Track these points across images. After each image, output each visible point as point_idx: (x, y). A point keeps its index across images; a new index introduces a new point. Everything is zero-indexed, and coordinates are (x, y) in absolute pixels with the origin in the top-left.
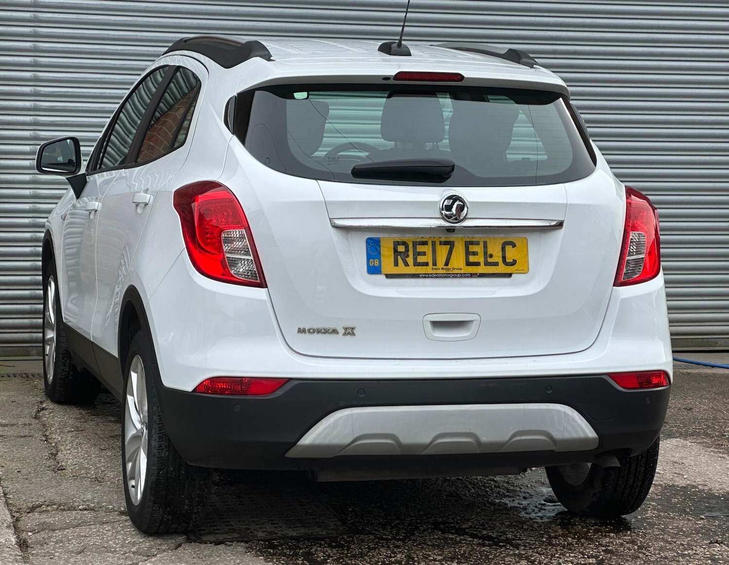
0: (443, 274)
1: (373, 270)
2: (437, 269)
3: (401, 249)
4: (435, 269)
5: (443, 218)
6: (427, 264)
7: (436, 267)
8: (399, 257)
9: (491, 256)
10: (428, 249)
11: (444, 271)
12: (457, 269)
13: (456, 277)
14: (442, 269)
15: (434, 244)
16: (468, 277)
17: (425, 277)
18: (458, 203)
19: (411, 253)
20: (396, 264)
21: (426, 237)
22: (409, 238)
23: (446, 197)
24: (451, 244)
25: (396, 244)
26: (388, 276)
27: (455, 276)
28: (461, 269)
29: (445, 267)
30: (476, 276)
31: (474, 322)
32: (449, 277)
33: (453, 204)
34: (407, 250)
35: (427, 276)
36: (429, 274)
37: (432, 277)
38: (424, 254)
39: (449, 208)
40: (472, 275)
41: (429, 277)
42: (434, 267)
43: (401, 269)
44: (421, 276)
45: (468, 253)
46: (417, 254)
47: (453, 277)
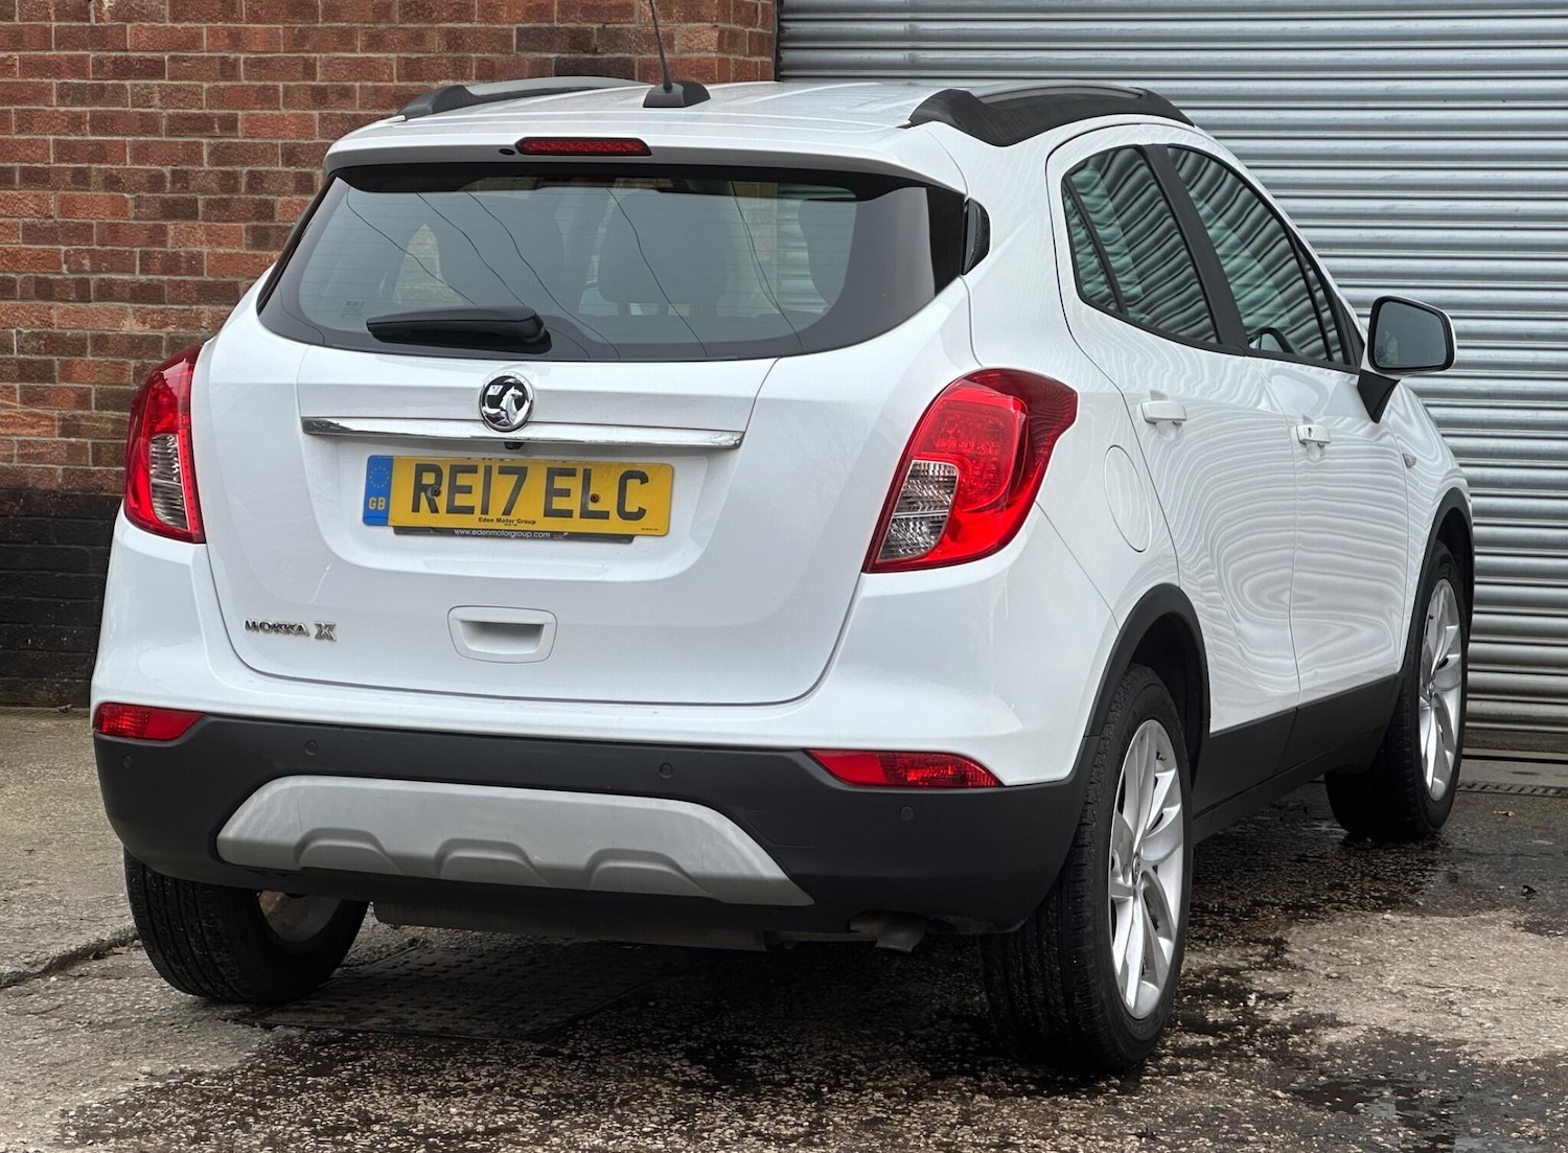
0: (497, 530)
1: (374, 518)
2: (488, 520)
3: (429, 479)
4: (485, 520)
5: (484, 421)
6: (470, 510)
7: (487, 517)
8: (423, 494)
9: (595, 499)
10: (476, 481)
11: (501, 526)
12: (526, 522)
13: (522, 538)
14: (499, 520)
15: (488, 471)
16: (545, 538)
17: (464, 535)
18: (512, 391)
19: (444, 488)
20: (416, 508)
21: (476, 457)
22: (446, 459)
23: (491, 380)
24: (521, 473)
25: (421, 469)
26: (401, 530)
27: (522, 535)
28: (534, 522)
29: (505, 517)
30: (560, 537)
31: (545, 628)
32: (509, 537)
33: (503, 393)
34: (439, 481)
35: (468, 532)
36: (472, 529)
37: (476, 536)
38: (468, 490)
39: (495, 402)
40: (554, 536)
41: (471, 536)
42: (484, 517)
43: (425, 518)
44: (457, 532)
45: (551, 492)
46: (455, 489)
47: (517, 537)
